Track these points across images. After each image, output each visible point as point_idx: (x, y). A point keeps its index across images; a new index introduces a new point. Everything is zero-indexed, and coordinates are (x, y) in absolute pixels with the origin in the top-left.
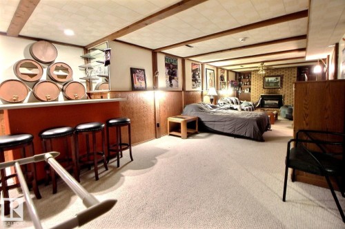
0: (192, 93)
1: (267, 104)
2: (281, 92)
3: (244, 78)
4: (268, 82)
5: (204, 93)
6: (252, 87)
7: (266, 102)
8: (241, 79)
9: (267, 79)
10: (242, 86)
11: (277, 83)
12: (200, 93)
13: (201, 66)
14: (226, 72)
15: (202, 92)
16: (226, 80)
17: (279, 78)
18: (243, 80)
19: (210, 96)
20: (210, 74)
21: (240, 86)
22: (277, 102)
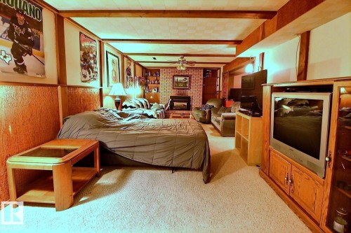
0: (81, 91)
1: (177, 106)
2: (189, 93)
3: (152, 75)
4: (177, 82)
5: (104, 92)
6: (160, 86)
7: (175, 104)
8: (148, 76)
9: (176, 78)
10: (149, 85)
11: (186, 83)
12: (96, 91)
13: (98, 43)
14: (132, 64)
15: (101, 90)
16: (133, 76)
17: (188, 78)
18: (150, 78)
19: (114, 97)
20: (113, 62)
21: (146, 85)
22: (186, 104)
